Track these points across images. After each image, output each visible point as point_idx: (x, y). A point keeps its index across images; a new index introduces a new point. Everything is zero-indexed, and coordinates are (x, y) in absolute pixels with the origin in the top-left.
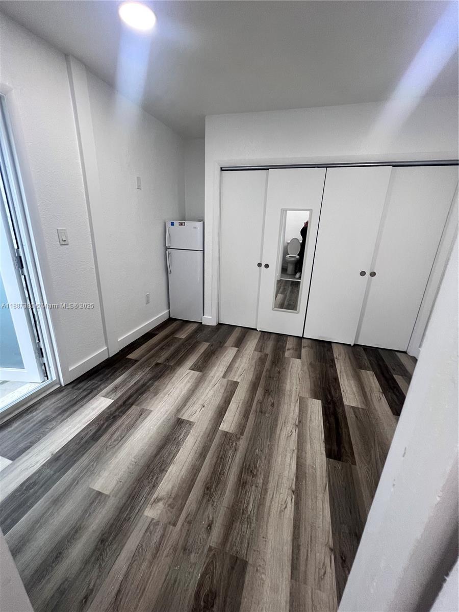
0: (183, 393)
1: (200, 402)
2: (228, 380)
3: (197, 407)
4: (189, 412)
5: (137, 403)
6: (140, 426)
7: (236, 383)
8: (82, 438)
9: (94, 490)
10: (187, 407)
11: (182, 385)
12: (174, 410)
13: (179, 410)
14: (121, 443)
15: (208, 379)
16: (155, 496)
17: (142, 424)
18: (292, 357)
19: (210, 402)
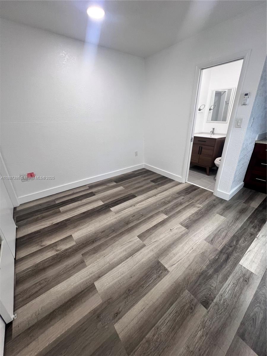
0: (181, 246)
1: (171, 233)
2: (143, 241)
3: (175, 231)
4: (181, 230)
5: (217, 252)
6: (210, 233)
7: (139, 236)
8: (245, 240)
9: (224, 216)
10: (181, 234)
11: (180, 254)
12: (189, 235)
13: (187, 233)
14: (219, 229)
15: (156, 250)
16: (199, 208)
17: (209, 234)
18: (73, 240)
19: (166, 231)
